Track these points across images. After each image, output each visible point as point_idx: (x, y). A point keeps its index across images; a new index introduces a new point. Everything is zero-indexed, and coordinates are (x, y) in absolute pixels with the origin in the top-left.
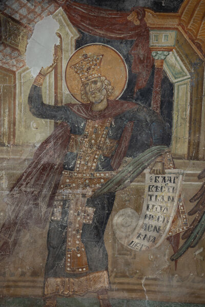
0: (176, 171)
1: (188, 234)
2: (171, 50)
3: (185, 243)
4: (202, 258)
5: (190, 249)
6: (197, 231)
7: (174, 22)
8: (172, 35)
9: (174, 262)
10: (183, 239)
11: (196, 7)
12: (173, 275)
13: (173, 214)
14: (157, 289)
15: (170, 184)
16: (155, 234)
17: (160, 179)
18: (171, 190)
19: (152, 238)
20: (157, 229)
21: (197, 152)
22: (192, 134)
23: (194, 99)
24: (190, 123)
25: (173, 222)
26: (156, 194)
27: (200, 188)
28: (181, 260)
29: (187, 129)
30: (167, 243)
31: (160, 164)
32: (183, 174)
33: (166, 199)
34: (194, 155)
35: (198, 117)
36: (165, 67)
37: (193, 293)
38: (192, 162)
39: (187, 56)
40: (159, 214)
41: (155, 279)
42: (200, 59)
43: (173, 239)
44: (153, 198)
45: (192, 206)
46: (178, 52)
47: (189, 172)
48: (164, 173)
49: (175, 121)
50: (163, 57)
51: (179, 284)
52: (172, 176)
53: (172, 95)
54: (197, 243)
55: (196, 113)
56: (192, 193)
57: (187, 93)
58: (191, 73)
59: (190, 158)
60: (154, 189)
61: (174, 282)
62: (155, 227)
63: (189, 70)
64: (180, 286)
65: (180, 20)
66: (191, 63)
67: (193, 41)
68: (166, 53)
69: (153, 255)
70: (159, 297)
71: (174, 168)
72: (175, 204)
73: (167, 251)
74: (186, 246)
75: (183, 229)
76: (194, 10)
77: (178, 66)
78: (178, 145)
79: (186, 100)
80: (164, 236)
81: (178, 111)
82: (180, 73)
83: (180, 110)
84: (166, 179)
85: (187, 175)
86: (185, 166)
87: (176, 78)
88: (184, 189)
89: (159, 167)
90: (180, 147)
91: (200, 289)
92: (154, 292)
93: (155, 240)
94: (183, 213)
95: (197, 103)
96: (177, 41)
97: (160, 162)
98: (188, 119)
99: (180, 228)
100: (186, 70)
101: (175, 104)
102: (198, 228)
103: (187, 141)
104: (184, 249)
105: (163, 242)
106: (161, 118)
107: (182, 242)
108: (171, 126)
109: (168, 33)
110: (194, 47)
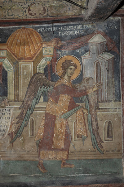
0: (10, 106)
1: (16, 132)
2: (5, 58)
3: (16, 136)
4: (23, 142)
5: (18, 138)
6: (20, 130)
7: (5, 47)
8: (5, 52)
9: (12, 144)
10: (15, 134)
11: (13, 40)
12: (12, 149)
13: (10, 124)
14: (5, 155)
15: (8, 112)
16: (3, 133)
17: (4, 110)
18: (9, 114)
19: (2, 135)
20: (4, 131)
21: (18, 98)
22: (16, 91)
23: (15, 77)
24: (15, 87)
25: (10, 127)
26: (3, 116)
27: (20, 113)
28: (14, 143)
29: (14, 89)
30: (8, 136)
31: (4, 104)
32: (13, 108)
33: (7, 118)
34: (17, 99)
35: (17, 84)
36: (3, 65)
37: (20, 156)
38: (16, 102)
39: (11, 60)
40: (5, 124)
41: (4, 151)
42: (17, 61)
43: (11, 134)
44: (2, 118)
45: (17, 120)
46: (8, 59)
47: (15, 107)
48: (5, 107)
49: (8, 86)
50: (2, 61)
51: (14, 153)
52: (9, 109)
53: (7, 76)
54: (20, 136)
55: (16, 83)
56: (17, 115)
57: (12, 75)
58: (13, 67)
59: (15, 101)
60: (2, 114)
61: (12, 152)
62: (3, 130)
63: (13, 66)
64: (15, 154)
65: (7, 46)
66: (13, 63)
67: (13, 54)
68: (3, 59)
69: (3, 141)
70: (6, 159)
71: (9, 105)
72: (10, 120)
73: (9, 140)
74: (16, 137)
75: (14, 130)
76: (13, 42)
77: (8, 64)
78: (11, 96)
79: (12, 78)
80: (7, 133)
81: (9, 82)
82: (9, 67)
83: (10, 82)
84: (6, 110)
85: (15, 108)
86: (14, 104)
87: (8, 69)
88: (13, 114)
89: (3, 105)
90: (11, 97)
91: (23, 154)
92: (4, 157)
93: (3, 135)
94: (14, 123)
95: (17, 78)
96: (7, 54)
97: (4, 103)
98: (14, 85)
99: (13, 130)
100: (11, 66)
101: (8, 79)
102: (20, 129)
103: (14, 94)
104: (15, 138)
105: (7, 136)
106: (3, 85)
107: (14, 135)
108: (7, 88)
109: (3, 51)
110: (14, 56)
